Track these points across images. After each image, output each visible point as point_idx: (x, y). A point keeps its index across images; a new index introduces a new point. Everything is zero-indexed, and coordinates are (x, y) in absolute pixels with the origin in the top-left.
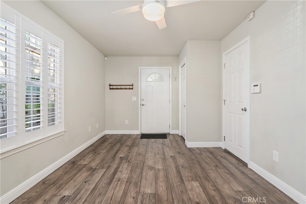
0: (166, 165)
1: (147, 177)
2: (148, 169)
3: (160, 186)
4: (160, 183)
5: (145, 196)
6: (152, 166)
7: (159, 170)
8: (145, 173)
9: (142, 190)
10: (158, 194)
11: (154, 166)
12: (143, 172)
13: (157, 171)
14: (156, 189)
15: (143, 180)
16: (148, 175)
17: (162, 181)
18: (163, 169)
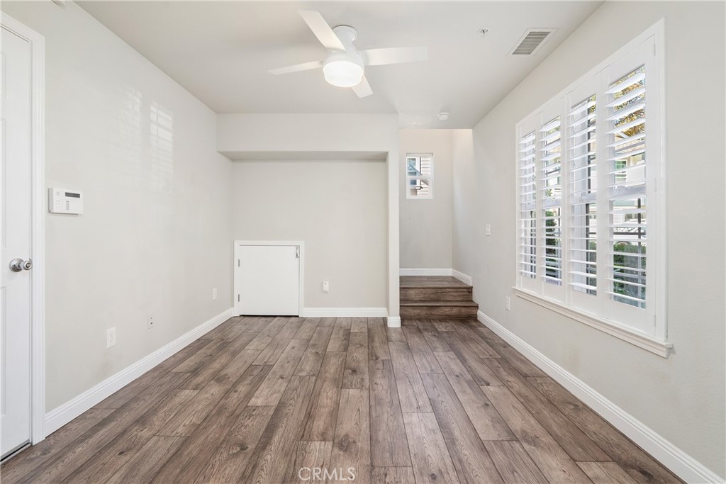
0: (293, 459)
1: (357, 417)
2: (355, 442)
3: (331, 398)
4: (329, 404)
5: (358, 386)
6: (341, 453)
7: (324, 438)
8: (364, 426)
9: (365, 393)
10: (337, 387)
11: (336, 450)
12: (368, 430)
13: (330, 433)
14: (339, 395)
15: (365, 409)
16: (353, 422)
17: (324, 407)
18: (310, 439)
